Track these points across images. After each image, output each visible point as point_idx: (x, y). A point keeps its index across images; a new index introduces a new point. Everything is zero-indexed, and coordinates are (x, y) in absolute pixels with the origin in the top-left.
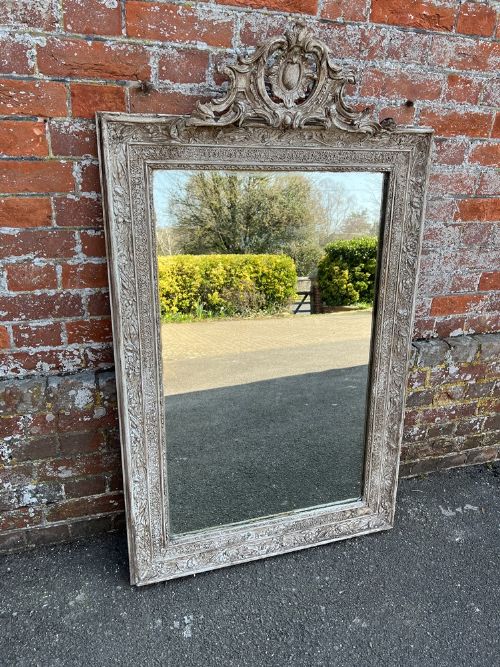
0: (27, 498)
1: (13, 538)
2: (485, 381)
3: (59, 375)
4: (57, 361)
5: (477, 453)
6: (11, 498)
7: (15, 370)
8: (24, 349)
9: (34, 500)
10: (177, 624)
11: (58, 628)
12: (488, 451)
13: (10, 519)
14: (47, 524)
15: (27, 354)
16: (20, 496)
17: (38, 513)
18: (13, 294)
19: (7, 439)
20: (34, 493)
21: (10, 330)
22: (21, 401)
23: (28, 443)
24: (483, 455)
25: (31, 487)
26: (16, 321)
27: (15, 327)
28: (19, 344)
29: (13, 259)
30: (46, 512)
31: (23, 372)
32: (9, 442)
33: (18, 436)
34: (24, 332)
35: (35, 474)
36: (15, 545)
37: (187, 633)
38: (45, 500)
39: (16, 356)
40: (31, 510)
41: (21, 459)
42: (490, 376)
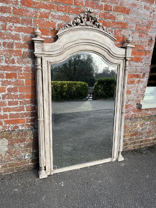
0: (26, 157)
1: (22, 167)
2: (127, 129)
3: (35, 129)
4: (34, 126)
5: (127, 147)
6: (23, 157)
7: (26, 128)
8: (28, 123)
9: (28, 157)
10: (60, 184)
11: (34, 185)
12: (130, 147)
13: (22, 162)
14: (30, 164)
15: (28, 124)
16: (25, 156)
17: (28, 161)
18: (27, 112)
19: (24, 143)
20: (28, 156)
21: (26, 119)
22: (27, 134)
23: (28, 144)
24: (129, 148)
25: (27, 154)
26: (27, 117)
27: (27, 119)
28: (27, 122)
29: (28, 105)
30: (30, 161)
31: (27, 128)
32: (24, 144)
33: (26, 142)
34: (28, 120)
35: (28, 151)
36: (23, 169)
37: (63, 185)
38: (30, 158)
39: (26, 125)
40: (27, 160)
41: (26, 148)
42: (128, 128)
